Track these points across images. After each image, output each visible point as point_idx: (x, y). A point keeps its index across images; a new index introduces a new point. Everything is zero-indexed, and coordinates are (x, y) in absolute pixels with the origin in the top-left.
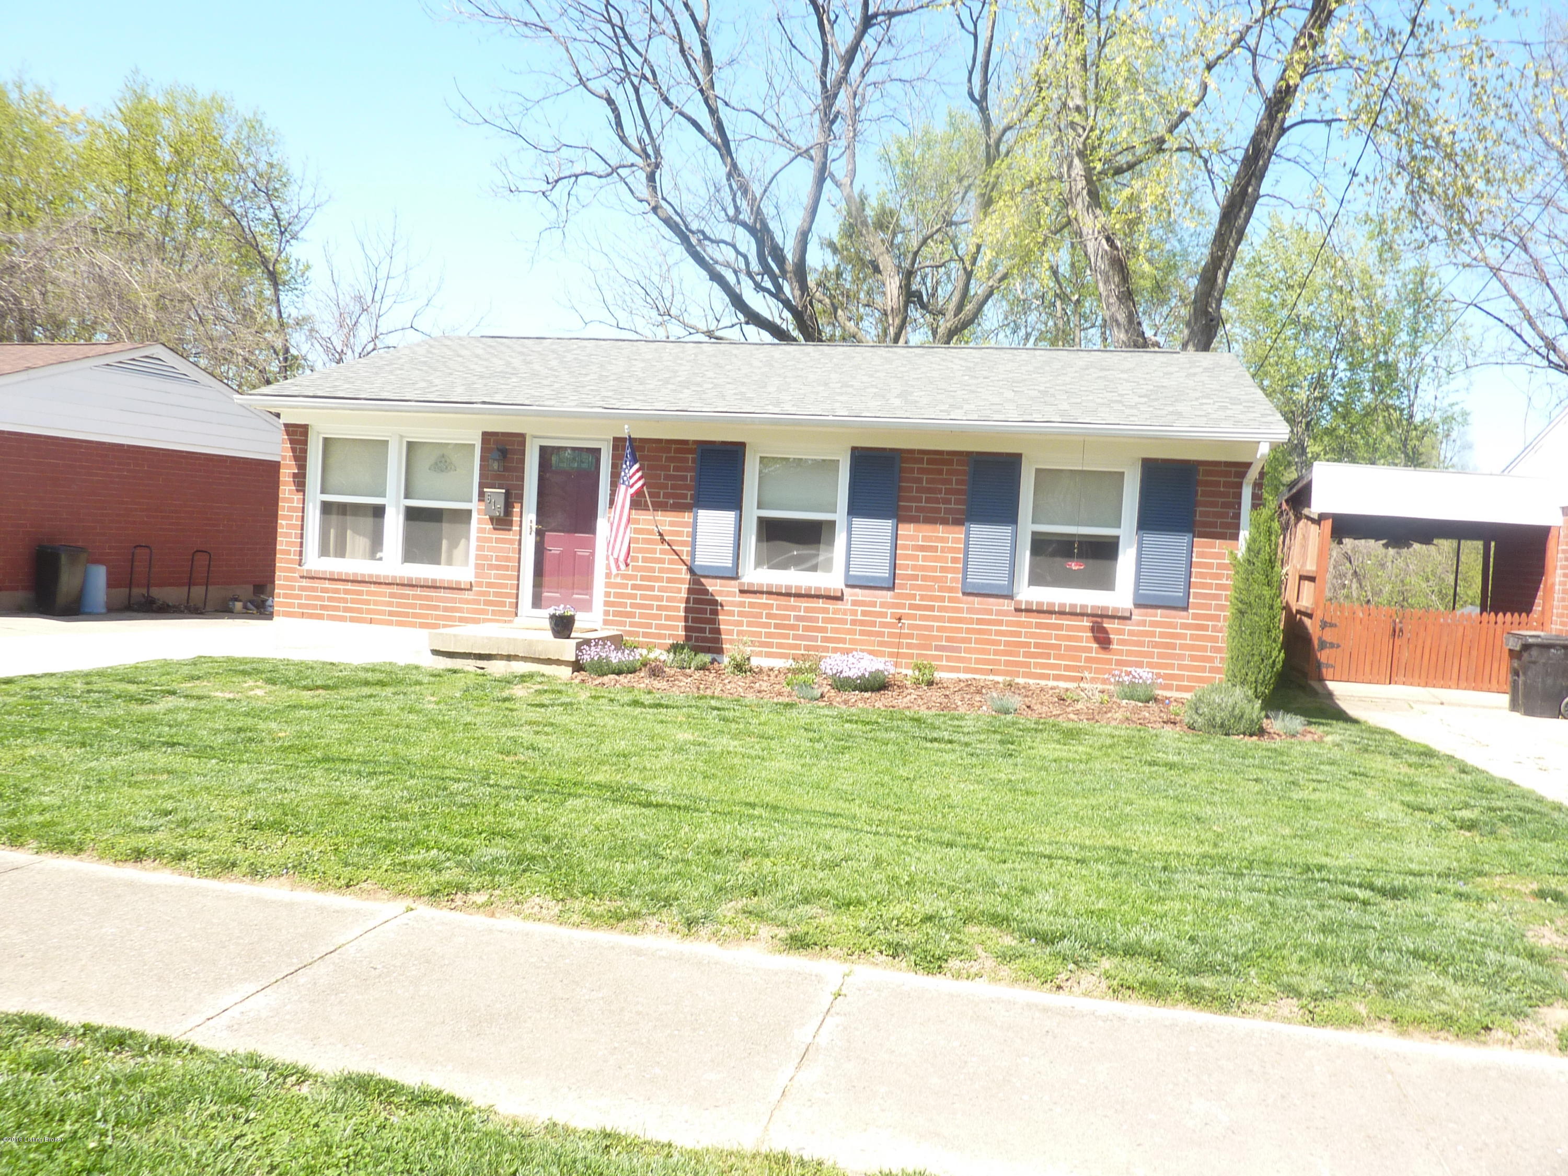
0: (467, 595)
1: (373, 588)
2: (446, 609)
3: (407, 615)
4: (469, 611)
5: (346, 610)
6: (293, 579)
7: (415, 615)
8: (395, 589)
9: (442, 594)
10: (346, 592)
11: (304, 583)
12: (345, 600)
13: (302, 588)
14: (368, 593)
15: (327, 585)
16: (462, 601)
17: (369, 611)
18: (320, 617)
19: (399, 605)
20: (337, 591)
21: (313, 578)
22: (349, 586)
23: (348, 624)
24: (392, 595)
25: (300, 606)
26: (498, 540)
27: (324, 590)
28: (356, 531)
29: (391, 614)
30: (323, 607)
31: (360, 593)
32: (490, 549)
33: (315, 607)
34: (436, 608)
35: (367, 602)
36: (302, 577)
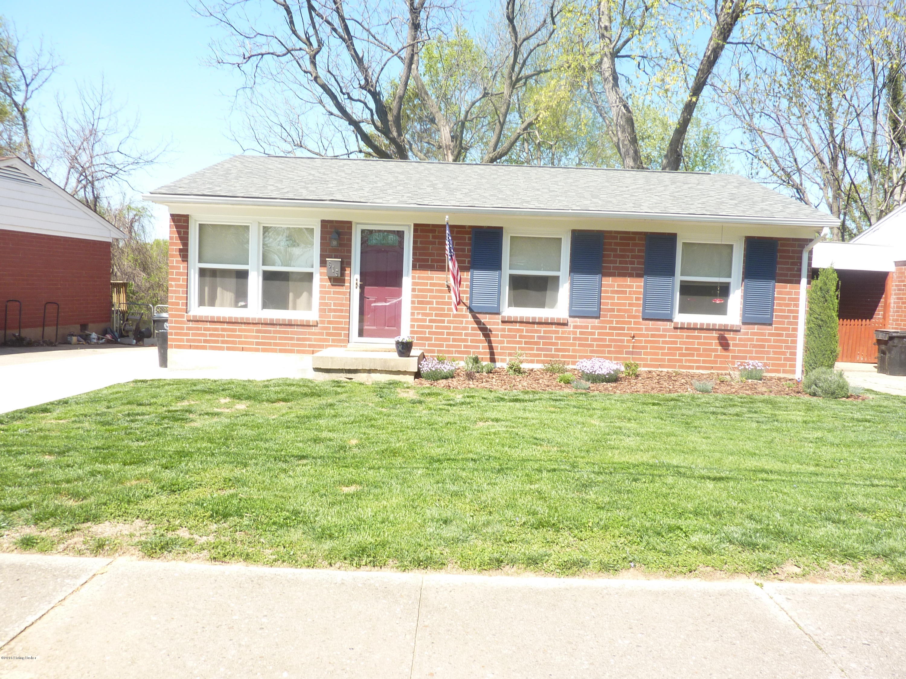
0: (314, 330)
1: (243, 327)
2: (298, 339)
3: (269, 344)
4: (315, 340)
5: (223, 342)
6: (182, 322)
7: (275, 344)
8: (260, 327)
9: (296, 329)
10: (223, 330)
11: (191, 325)
12: (223, 336)
13: (189, 329)
14: (240, 330)
15: (208, 325)
16: (310, 334)
17: (241, 343)
18: (204, 348)
19: (263, 338)
20: (216, 330)
21: (198, 321)
22: (226, 326)
23: (226, 352)
24: (258, 331)
25: (188, 340)
26: (334, 293)
27: (205, 329)
28: (224, 288)
29: (258, 344)
30: (206, 341)
31: (235, 330)
32: (329, 299)
33: (200, 341)
34: (292, 339)
35: (240, 337)
36: (188, 321)
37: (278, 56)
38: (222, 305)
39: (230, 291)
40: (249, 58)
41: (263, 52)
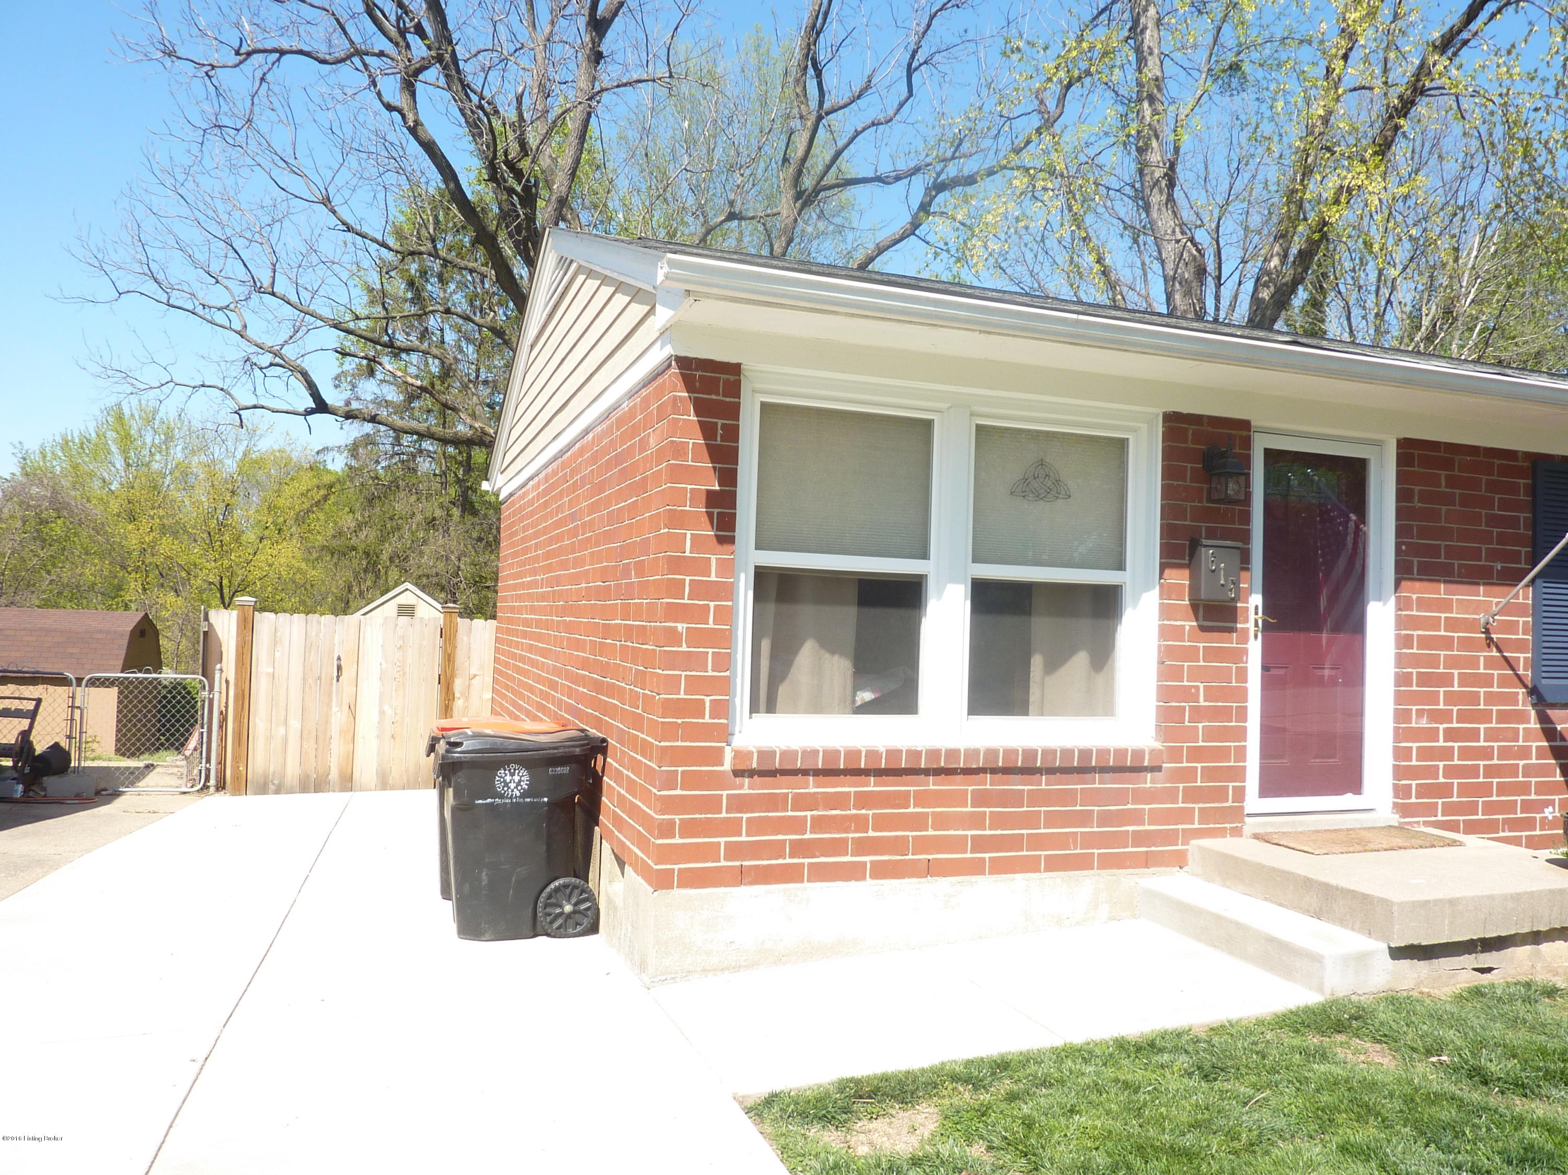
0: (1149, 782)
1: (932, 784)
2: (1105, 819)
3: (1015, 843)
4: (1155, 817)
5: (863, 847)
6: (716, 780)
7: (1037, 842)
8: (988, 783)
9: (1097, 783)
10: (864, 800)
11: (746, 787)
12: (861, 823)
13: (739, 803)
14: (922, 799)
15: (812, 787)
16: (1141, 796)
17: (923, 845)
18: (790, 875)
19: (999, 821)
20: (839, 801)
21: (773, 773)
22: (872, 786)
23: (870, 885)
24: (981, 799)
25: (734, 851)
26: (1211, 654)
27: (802, 802)
29: (980, 844)
30: (800, 848)
31: (902, 800)
32: (1195, 674)
33: (776, 849)
34: (1084, 818)
35: (918, 822)
36: (737, 773)
37: (323, 62)
38: (817, 707)
39: (842, 654)
40: (249, 54)
41: (285, 46)
